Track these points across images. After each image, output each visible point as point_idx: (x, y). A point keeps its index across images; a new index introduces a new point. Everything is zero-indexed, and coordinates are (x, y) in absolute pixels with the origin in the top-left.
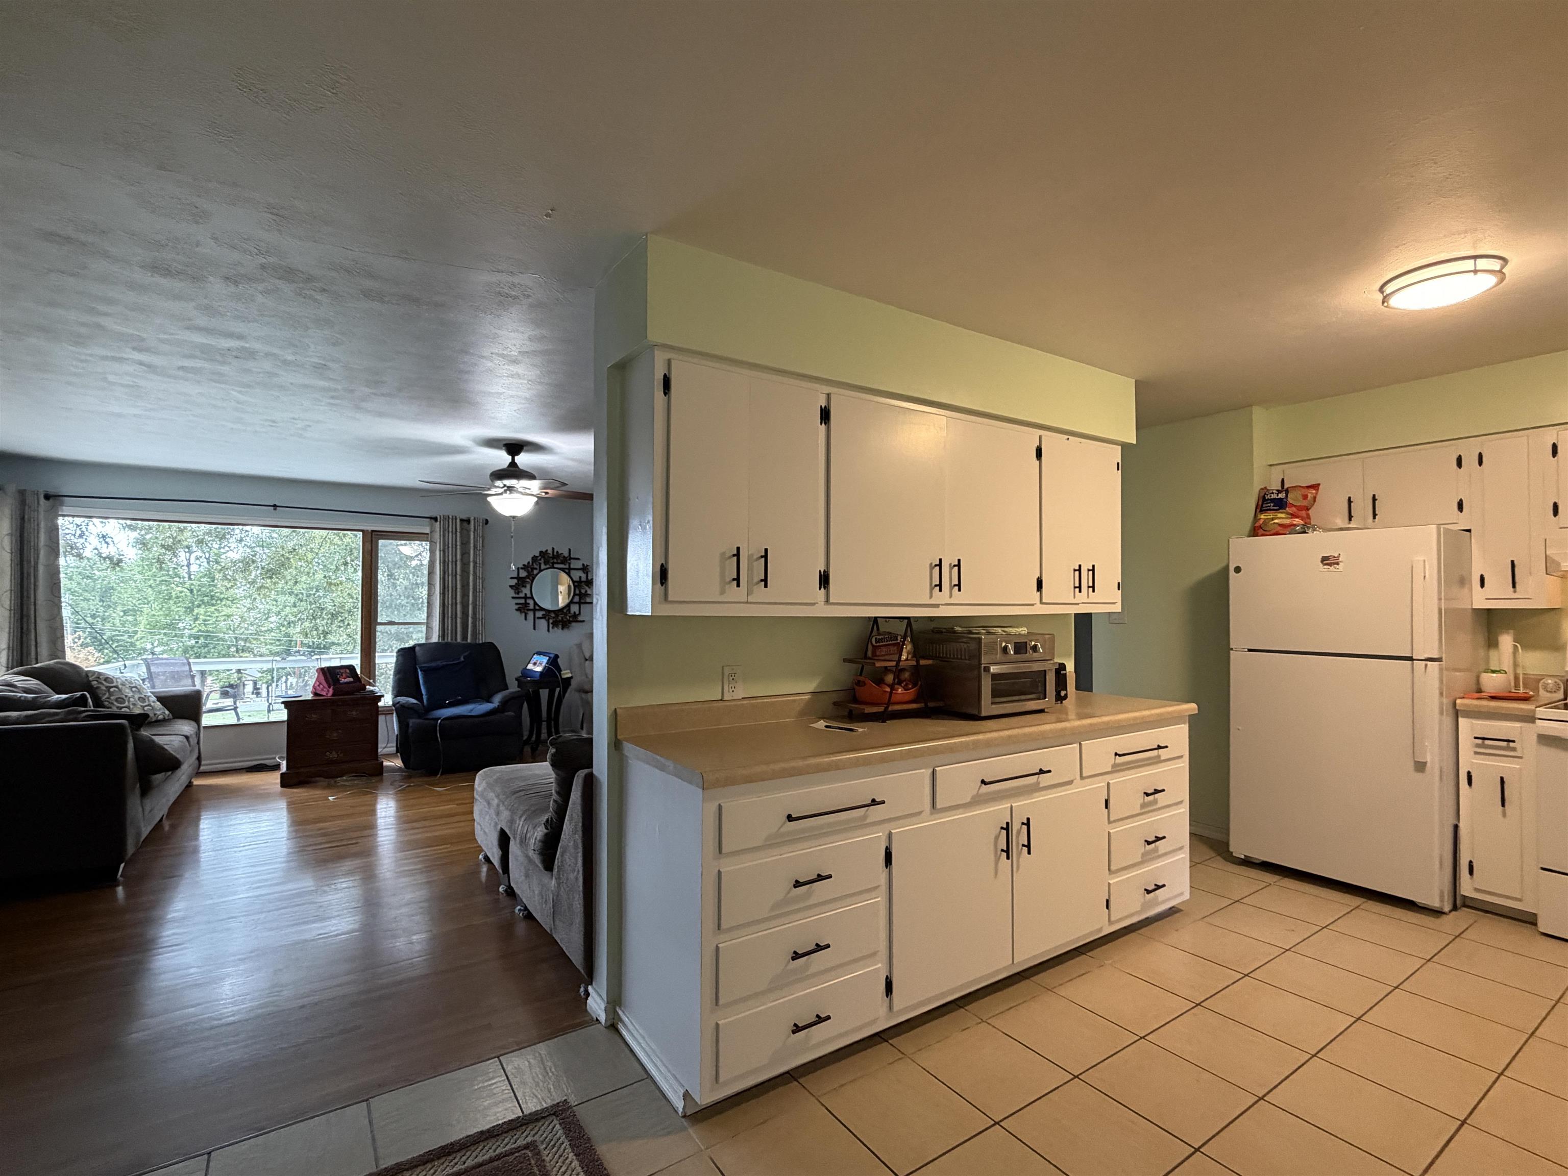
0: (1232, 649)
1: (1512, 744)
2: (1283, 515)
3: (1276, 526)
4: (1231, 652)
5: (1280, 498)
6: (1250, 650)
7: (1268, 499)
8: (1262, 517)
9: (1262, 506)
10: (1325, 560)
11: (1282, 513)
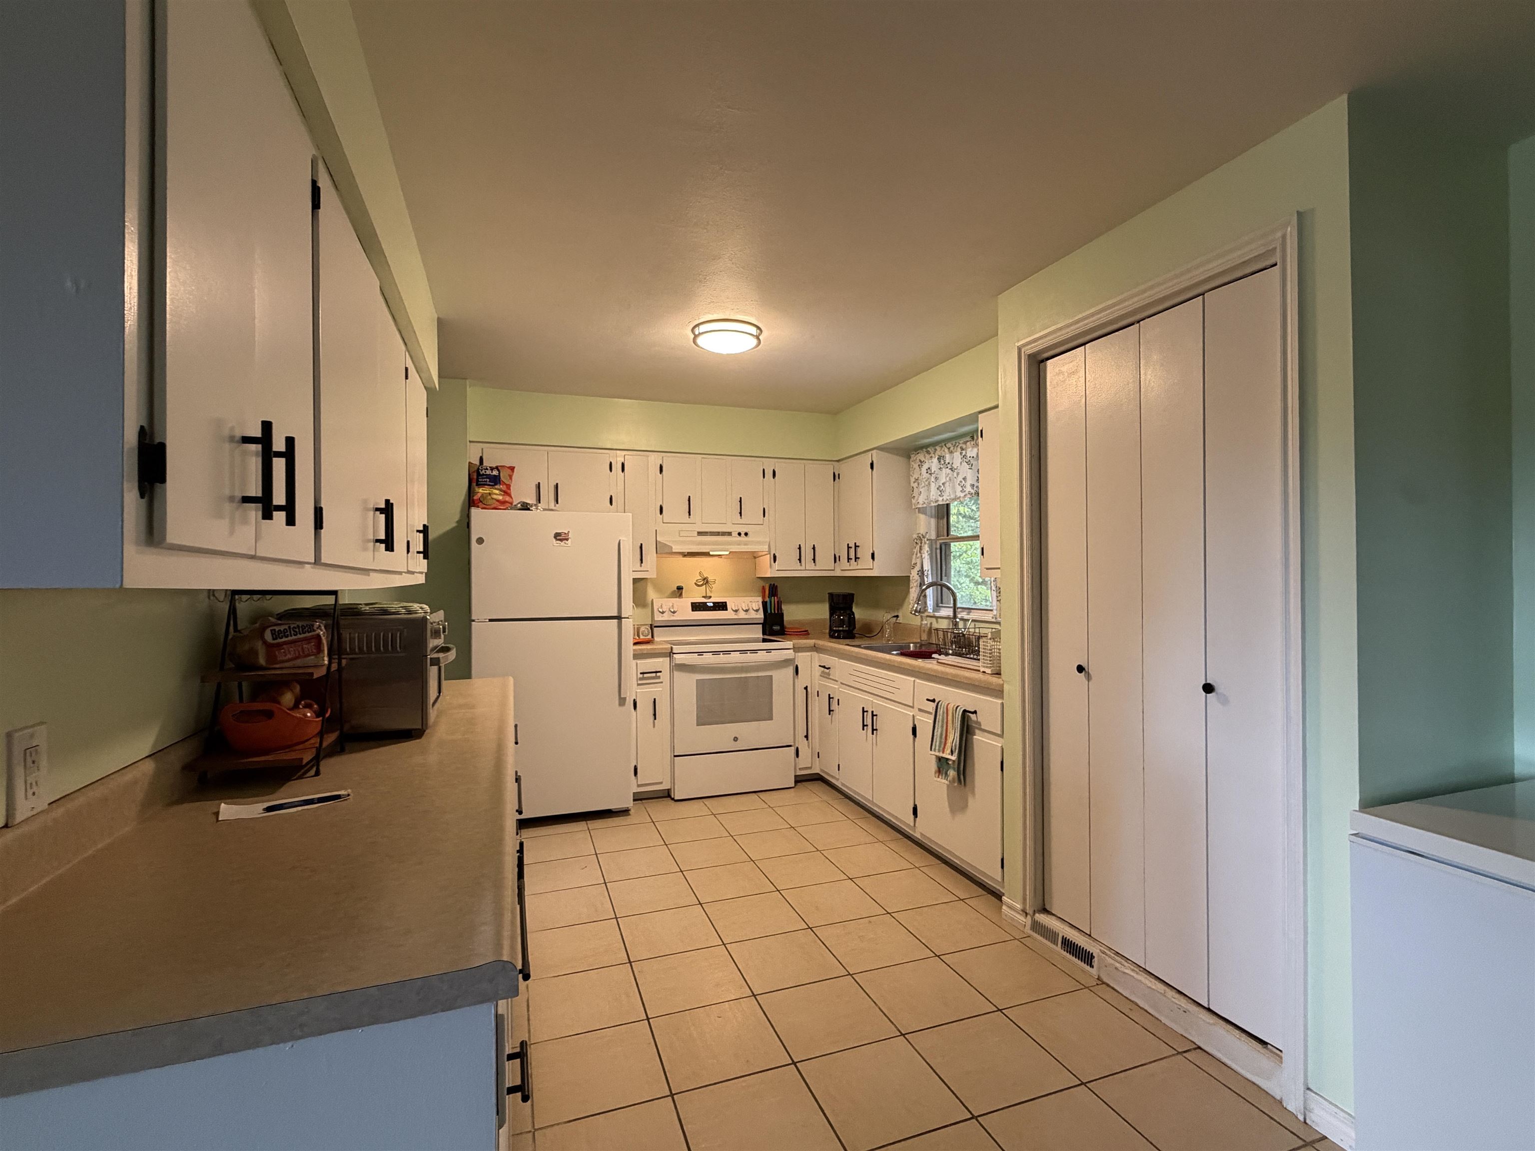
0: (474, 621)
1: (658, 674)
2: (497, 492)
3: (494, 501)
4: (473, 623)
5: (495, 475)
6: (491, 620)
7: (483, 475)
8: (481, 490)
9: (477, 481)
10: (557, 536)
11: (496, 489)
